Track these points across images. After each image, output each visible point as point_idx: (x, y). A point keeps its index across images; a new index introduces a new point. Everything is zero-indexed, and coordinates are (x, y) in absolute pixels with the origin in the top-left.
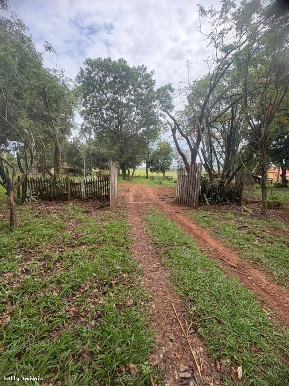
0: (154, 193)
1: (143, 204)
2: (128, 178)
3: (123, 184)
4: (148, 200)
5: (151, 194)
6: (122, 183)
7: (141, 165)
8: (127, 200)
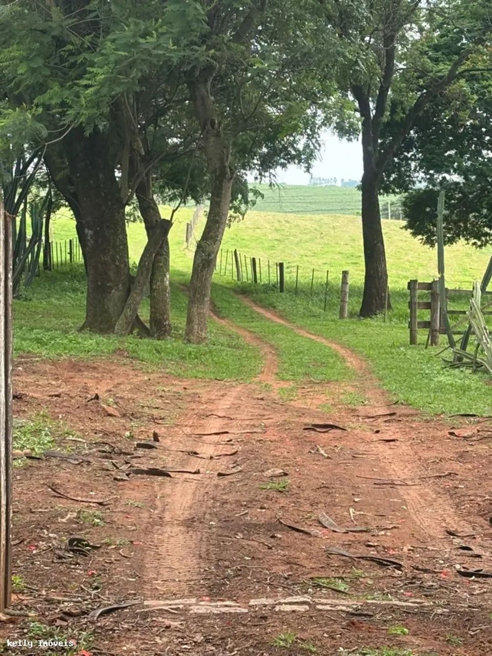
0: (452, 493)
1: (314, 616)
2: (144, 314)
3: (86, 379)
4: (368, 575)
5: (411, 494)
6: (76, 367)
7: (306, 158)
8: (120, 574)
